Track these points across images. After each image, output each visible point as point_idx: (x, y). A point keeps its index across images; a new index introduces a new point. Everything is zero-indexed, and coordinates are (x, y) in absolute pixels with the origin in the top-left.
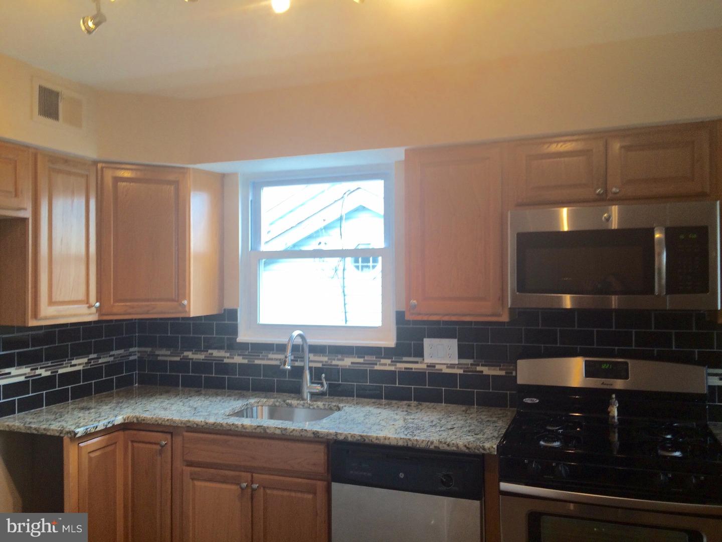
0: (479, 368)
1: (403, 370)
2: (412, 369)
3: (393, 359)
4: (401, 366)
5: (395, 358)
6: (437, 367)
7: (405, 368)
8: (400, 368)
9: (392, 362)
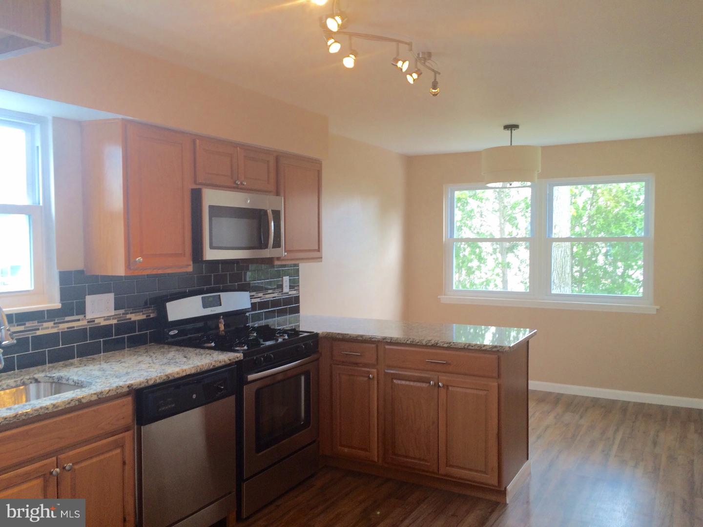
0: (128, 316)
1: (66, 330)
2: (74, 327)
3: (56, 321)
4: (64, 327)
5: (57, 320)
6: (97, 321)
7: (68, 328)
8: (63, 329)
9: (54, 324)
